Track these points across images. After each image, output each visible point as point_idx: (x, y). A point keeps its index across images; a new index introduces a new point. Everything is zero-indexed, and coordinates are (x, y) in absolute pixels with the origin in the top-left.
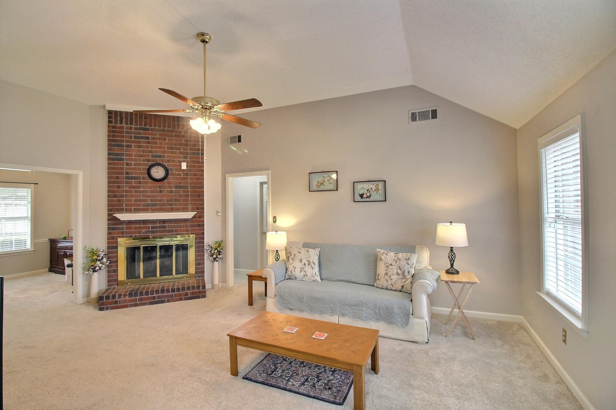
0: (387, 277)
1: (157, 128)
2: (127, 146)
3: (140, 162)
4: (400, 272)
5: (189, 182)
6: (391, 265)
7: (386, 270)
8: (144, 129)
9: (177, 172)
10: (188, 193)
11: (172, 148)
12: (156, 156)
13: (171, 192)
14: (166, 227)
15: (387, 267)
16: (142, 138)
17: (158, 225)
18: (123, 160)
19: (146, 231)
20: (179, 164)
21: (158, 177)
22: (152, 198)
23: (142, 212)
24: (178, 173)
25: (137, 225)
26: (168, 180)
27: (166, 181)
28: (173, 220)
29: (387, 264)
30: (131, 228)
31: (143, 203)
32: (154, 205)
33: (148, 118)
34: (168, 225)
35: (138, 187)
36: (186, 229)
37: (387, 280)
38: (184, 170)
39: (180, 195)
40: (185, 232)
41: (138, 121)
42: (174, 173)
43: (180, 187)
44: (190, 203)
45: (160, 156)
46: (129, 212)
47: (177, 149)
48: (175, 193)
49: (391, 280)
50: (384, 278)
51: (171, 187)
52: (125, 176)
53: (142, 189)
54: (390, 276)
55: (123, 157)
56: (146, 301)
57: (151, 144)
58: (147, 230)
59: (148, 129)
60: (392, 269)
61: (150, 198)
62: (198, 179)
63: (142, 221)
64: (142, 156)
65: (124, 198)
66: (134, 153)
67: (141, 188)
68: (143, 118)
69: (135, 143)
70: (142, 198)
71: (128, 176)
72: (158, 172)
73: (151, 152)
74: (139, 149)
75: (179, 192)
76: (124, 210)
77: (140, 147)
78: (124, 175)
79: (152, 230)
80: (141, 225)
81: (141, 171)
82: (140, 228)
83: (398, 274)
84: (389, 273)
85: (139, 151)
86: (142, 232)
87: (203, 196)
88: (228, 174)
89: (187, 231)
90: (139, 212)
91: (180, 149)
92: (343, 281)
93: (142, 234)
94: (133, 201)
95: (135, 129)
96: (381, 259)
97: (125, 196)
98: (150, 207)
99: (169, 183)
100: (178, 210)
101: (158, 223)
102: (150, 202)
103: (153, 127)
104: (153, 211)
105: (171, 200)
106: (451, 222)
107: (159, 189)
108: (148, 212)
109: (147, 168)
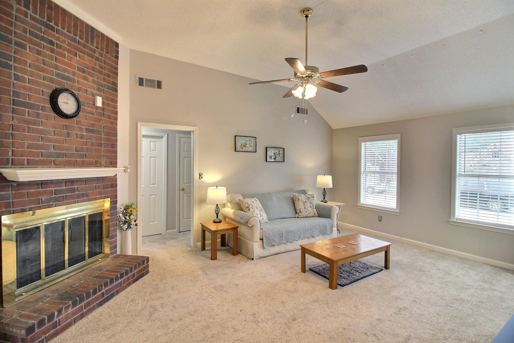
0: (306, 210)
1: (65, 31)
2: (17, 44)
3: (38, 80)
4: (311, 205)
5: (103, 126)
6: (306, 202)
7: (304, 206)
8: (47, 26)
9: (89, 109)
10: (102, 141)
11: (83, 71)
12: (64, 77)
13: (82, 137)
14: (75, 190)
15: (304, 203)
16: (43, 39)
17: (64, 188)
18: (9, 67)
19: (47, 199)
20: (92, 97)
21: (67, 111)
22: (56, 144)
23: (41, 166)
24: (91, 110)
25: (33, 188)
26: (78, 118)
27: (75, 119)
28: (83, 179)
29: (304, 202)
30: (22, 195)
31: (43, 151)
32: (58, 155)
33: (53, 10)
34: (77, 187)
35: (35, 123)
36: (99, 191)
37: (306, 212)
38: (97, 108)
39: (93, 143)
40: (98, 196)
41: (38, 8)
42: (85, 109)
43: (92, 131)
44: (103, 156)
45: (68, 79)
46: (19, 166)
47: (89, 74)
48: (87, 139)
49: (308, 211)
50: (304, 210)
51: (81, 129)
52: (12, 98)
53: (41, 127)
54: (307, 209)
55: (9, 62)
56: (94, 304)
57: (57, 55)
58: (48, 197)
59: (52, 29)
60: (307, 204)
61: (53, 144)
62: (112, 123)
63: (40, 182)
64: (43, 70)
65: (9, 139)
66: (29, 61)
67: (39, 126)
68: (46, 6)
69: (31, 44)
70: (40, 143)
71: (18, 99)
72: (67, 104)
73: (56, 68)
74: (37, 56)
75: (90, 138)
76: (10, 163)
77: (39, 53)
78: (10, 96)
79: (56, 196)
80: (39, 188)
81: (39, 96)
82: (39, 194)
83: (311, 207)
84: (306, 207)
85: (38, 60)
86: (41, 201)
87: (116, 145)
88: (140, 122)
89: (100, 193)
90: (36, 166)
91: (92, 75)
92: (278, 219)
93: (41, 205)
94: (26, 147)
95: (33, 18)
96: (299, 200)
97: (11, 137)
98: (53, 159)
99: (78, 123)
100: (90, 165)
101: (64, 184)
102: (52, 150)
103: (60, 28)
104: (57, 165)
105: (82, 150)
106: (324, 175)
107: (66, 131)
108: (51, 166)
109: (49, 92)
